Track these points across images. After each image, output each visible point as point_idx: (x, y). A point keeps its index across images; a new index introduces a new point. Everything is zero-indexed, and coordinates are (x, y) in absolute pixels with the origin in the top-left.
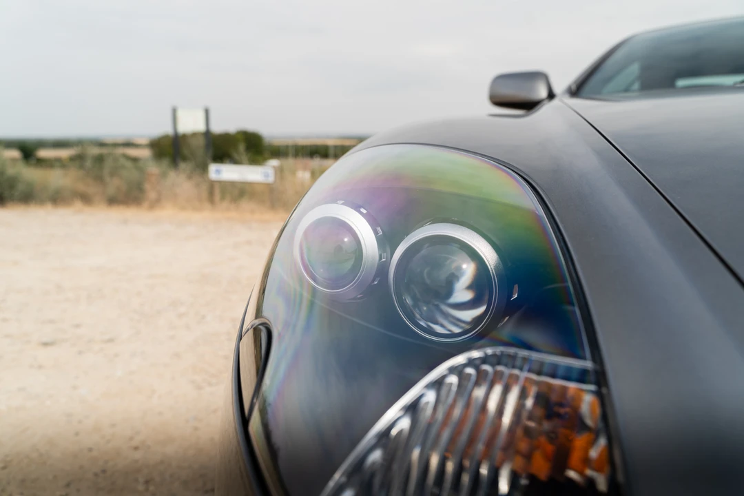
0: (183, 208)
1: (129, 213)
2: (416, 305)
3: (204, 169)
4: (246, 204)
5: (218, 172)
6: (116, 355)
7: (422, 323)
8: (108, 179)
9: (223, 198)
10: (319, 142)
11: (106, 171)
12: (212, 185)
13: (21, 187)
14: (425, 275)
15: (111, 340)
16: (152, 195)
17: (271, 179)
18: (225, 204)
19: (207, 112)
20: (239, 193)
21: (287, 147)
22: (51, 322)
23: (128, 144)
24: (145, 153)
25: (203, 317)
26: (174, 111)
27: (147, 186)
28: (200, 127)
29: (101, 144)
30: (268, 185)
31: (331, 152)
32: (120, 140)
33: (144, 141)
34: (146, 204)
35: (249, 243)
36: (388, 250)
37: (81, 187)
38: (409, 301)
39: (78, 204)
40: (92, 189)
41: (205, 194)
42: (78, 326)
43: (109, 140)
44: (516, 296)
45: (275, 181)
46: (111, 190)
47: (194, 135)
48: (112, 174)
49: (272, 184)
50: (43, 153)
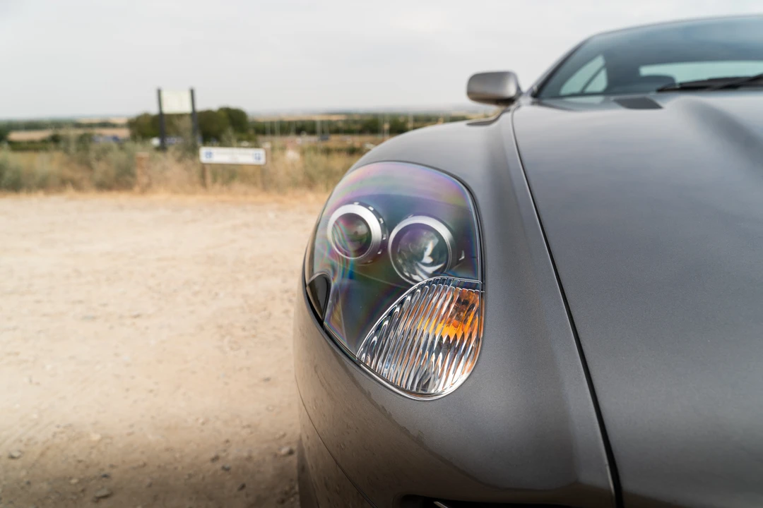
0: (175, 192)
1: (122, 198)
2: (404, 264)
3: (194, 150)
4: (238, 187)
5: (210, 154)
6: (147, 328)
7: (407, 274)
8: (94, 164)
9: (215, 181)
10: (305, 117)
11: (92, 155)
12: (203, 167)
13: (8, 175)
14: (410, 247)
15: (137, 316)
16: (144, 180)
17: (262, 161)
18: (217, 186)
19: (192, 92)
20: (230, 174)
21: (272, 123)
22: (81, 302)
23: (105, 125)
24: (124, 133)
25: (217, 294)
26: (159, 92)
27: (138, 171)
28: (187, 108)
29: (78, 125)
30: (259, 166)
31: (318, 128)
32: (96, 120)
33: (122, 121)
34: (137, 189)
35: (247, 225)
36: (387, 232)
37: (68, 173)
38: (400, 261)
39: (70, 191)
40: (79, 174)
41: (196, 178)
42: (105, 305)
43: (85, 121)
44: (463, 257)
45: (266, 163)
46: (98, 175)
47: (180, 116)
48: (98, 159)
49: (263, 166)
50: (15, 136)
